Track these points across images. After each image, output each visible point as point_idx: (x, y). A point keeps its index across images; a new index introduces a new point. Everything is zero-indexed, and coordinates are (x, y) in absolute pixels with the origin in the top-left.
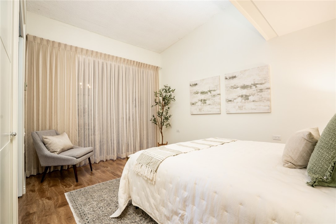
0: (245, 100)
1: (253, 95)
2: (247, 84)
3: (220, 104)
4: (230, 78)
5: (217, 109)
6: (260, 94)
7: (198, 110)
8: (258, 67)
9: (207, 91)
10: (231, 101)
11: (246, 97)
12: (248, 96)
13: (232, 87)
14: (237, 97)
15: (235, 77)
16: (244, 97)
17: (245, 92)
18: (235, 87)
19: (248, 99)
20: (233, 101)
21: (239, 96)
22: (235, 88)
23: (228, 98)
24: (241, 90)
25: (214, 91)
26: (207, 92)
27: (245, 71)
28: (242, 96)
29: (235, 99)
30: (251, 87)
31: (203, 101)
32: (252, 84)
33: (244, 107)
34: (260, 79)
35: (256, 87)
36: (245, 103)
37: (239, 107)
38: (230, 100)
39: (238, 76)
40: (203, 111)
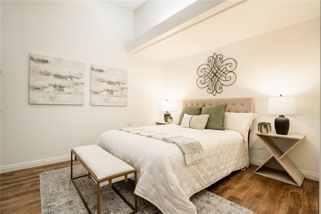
0: (110, 94)
1: (117, 91)
2: (113, 80)
3: (83, 94)
4: (97, 70)
5: (80, 99)
6: (122, 91)
7: (48, 98)
8: (121, 70)
9: (66, 75)
10: (97, 93)
11: (111, 92)
12: (113, 91)
13: (99, 79)
14: (103, 90)
15: (102, 71)
16: (110, 91)
17: (110, 87)
18: (102, 80)
19: (112, 94)
20: (99, 93)
21: (105, 90)
22: (102, 82)
23: (94, 90)
24: (108, 85)
25: (77, 78)
26: (66, 77)
27: (112, 69)
28: (108, 90)
29: (101, 92)
30: (115, 84)
31: (58, 87)
32: (116, 82)
33: (109, 100)
34: (122, 79)
35: (119, 85)
36: (110, 97)
37: (104, 100)
38: (96, 91)
39: (105, 71)
40: (58, 100)
